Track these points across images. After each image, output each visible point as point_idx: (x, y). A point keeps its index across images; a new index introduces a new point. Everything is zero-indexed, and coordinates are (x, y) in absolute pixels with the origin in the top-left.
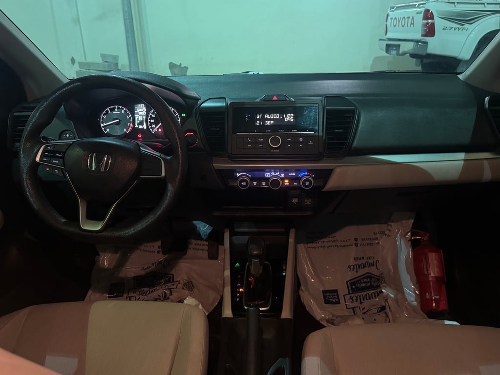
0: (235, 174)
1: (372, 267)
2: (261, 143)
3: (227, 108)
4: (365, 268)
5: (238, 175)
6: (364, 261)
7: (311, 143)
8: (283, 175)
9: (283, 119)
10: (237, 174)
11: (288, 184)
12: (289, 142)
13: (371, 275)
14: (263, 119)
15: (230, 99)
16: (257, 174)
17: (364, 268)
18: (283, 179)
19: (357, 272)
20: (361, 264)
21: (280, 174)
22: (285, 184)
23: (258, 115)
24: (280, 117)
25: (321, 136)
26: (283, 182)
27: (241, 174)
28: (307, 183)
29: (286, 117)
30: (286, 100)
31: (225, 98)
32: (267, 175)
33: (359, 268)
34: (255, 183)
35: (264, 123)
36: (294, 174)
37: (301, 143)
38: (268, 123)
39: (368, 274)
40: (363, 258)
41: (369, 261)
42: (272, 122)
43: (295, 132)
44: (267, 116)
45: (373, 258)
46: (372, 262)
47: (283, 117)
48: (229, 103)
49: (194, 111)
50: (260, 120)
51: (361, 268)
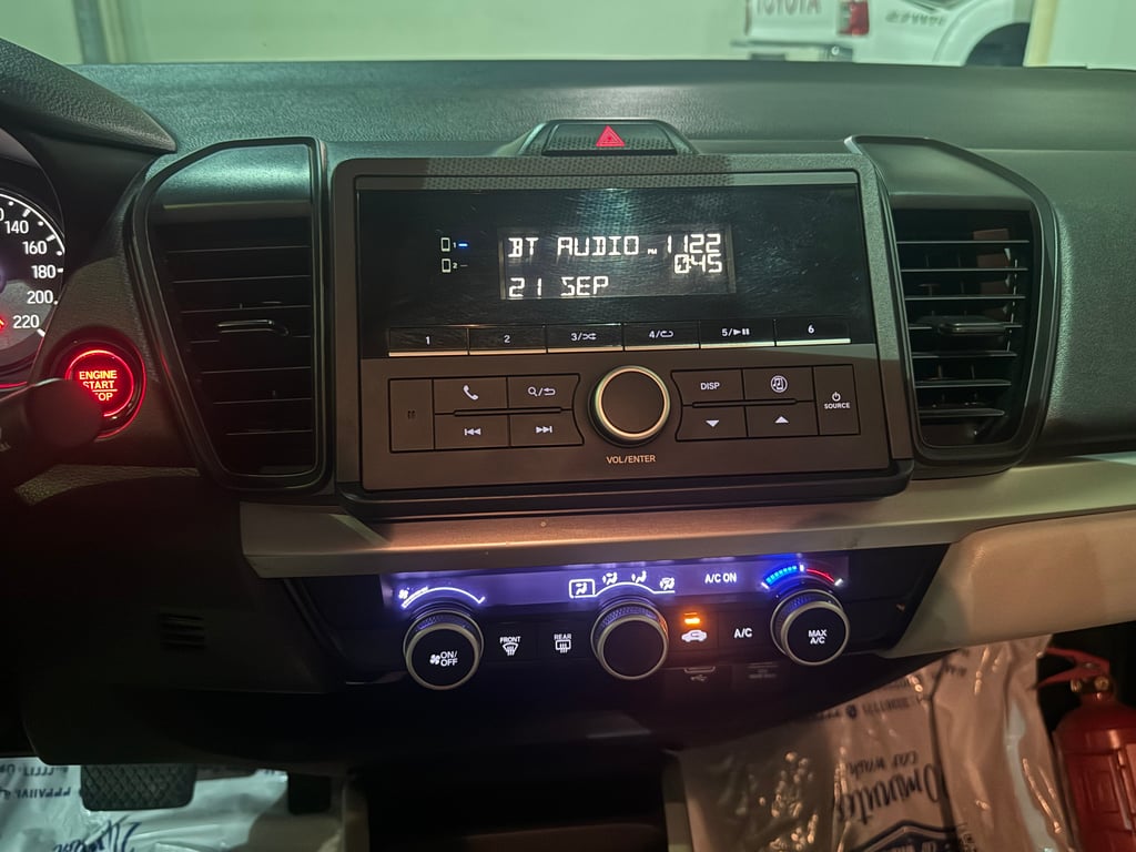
0: (387, 592)
1: (915, 795)
2: (544, 411)
3: (319, 196)
4: (892, 803)
5: (407, 598)
6: (883, 776)
7: (837, 403)
8: (668, 584)
9: (665, 263)
10: (403, 594)
11: (702, 636)
12: (711, 405)
13: (916, 830)
14: (544, 265)
15: (341, 144)
16: (523, 587)
17: (887, 802)
18: (670, 609)
19: (865, 820)
20: (875, 790)
21: (653, 582)
22: (687, 638)
23: (517, 243)
24: (643, 247)
25: (891, 362)
26: (676, 630)
27: (425, 590)
28: (817, 637)
29: (678, 248)
30: (674, 152)
31: (310, 142)
32: (581, 588)
33: (871, 807)
34: (510, 645)
35: (553, 285)
36: (732, 577)
37: (780, 403)
38: (575, 289)
39: (905, 829)
40: (881, 764)
41: (901, 770)
42: (601, 283)
43: (741, 338)
44: (566, 245)
45: (915, 762)
46: (912, 775)
47: (661, 247)
48: (333, 166)
49: (121, 217)
50: (528, 269)
51: (879, 804)
